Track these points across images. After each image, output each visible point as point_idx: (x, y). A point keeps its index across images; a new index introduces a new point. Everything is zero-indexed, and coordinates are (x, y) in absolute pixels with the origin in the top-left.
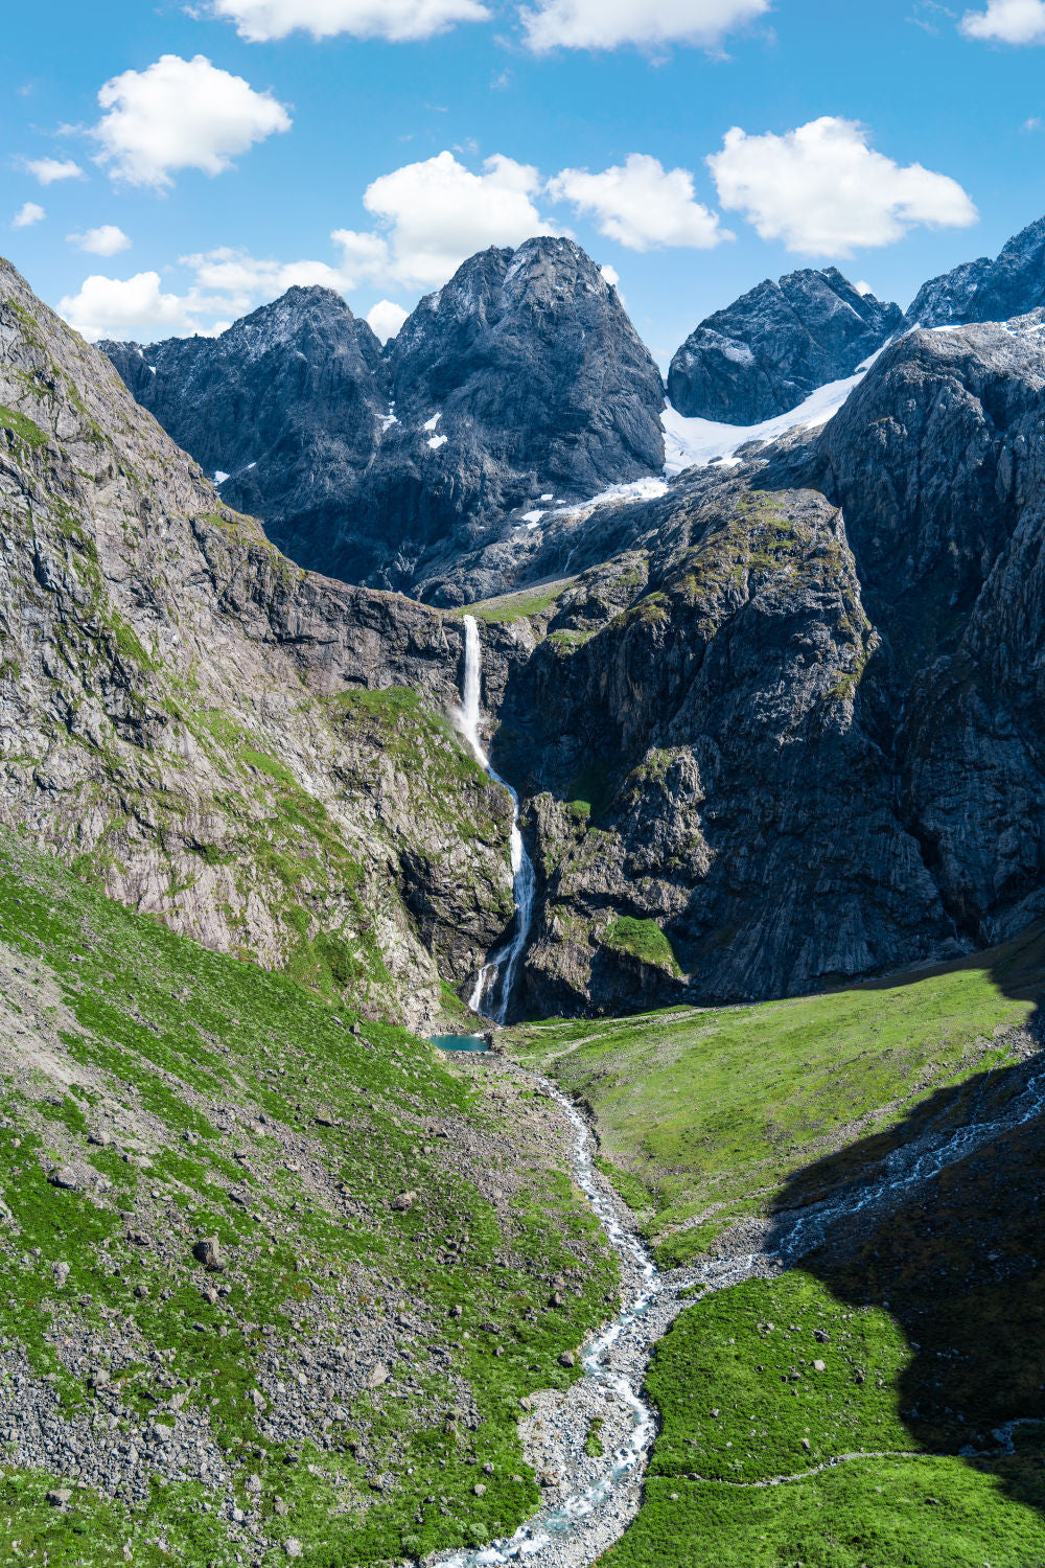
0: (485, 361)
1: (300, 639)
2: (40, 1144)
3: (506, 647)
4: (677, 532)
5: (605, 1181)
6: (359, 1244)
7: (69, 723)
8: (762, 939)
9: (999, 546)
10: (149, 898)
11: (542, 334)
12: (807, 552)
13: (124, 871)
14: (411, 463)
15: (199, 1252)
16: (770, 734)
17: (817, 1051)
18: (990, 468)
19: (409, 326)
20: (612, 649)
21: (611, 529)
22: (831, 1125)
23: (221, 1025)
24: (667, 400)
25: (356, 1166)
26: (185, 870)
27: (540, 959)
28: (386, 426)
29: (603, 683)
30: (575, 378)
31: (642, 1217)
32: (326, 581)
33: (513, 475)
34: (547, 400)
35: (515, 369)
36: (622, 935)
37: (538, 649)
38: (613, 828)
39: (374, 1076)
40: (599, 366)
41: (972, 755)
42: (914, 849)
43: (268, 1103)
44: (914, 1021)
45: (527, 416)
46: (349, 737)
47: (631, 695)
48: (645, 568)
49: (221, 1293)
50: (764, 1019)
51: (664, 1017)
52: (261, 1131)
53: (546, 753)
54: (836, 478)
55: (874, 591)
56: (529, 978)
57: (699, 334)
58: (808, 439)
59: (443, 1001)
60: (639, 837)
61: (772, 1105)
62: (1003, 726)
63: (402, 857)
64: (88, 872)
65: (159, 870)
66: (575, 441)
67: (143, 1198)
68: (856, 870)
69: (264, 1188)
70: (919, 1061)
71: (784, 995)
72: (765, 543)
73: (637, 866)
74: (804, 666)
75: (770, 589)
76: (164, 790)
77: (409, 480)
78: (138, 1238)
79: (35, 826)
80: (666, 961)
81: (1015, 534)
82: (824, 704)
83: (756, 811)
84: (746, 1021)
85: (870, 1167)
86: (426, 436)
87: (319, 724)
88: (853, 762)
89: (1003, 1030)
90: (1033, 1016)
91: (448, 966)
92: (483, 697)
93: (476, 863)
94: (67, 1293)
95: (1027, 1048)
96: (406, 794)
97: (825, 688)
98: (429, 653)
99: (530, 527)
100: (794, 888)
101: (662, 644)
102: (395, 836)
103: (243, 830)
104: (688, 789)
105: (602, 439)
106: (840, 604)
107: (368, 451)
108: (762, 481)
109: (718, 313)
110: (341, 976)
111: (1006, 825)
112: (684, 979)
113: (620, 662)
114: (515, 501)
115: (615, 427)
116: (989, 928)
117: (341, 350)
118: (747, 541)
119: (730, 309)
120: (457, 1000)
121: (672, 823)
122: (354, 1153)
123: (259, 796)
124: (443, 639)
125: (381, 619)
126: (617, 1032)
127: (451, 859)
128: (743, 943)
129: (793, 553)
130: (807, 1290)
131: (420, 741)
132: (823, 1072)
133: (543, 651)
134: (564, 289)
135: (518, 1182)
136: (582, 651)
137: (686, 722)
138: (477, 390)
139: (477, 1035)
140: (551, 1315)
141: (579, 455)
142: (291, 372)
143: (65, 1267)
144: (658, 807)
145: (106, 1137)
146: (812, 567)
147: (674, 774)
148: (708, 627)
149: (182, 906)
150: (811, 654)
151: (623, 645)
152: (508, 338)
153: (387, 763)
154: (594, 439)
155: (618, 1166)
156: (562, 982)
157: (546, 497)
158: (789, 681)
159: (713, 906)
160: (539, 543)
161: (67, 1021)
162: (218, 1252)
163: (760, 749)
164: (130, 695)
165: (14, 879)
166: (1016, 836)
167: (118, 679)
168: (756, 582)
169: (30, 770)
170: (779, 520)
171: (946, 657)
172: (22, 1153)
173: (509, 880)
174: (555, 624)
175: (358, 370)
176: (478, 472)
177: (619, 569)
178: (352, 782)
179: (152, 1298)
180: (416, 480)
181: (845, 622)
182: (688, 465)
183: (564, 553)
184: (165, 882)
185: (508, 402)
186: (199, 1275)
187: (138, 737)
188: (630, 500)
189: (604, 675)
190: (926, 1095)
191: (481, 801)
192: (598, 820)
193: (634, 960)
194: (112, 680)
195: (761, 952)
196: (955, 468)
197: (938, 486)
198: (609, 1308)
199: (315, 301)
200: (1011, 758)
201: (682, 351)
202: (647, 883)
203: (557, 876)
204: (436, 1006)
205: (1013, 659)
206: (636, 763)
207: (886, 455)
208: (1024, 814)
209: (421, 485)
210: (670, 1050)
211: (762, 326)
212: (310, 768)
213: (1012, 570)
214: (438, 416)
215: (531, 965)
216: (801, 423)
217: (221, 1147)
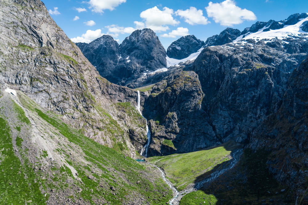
0: (137, 48)
1: (110, 94)
2: (85, 173)
3: (144, 96)
4: (171, 78)
5: (168, 180)
6: (133, 188)
7: (77, 108)
8: (188, 143)
9: (222, 81)
10: (91, 136)
11: (146, 44)
12: (193, 81)
13: (87, 132)
14: (124, 65)
15: (111, 188)
16: (188, 110)
17: (199, 159)
18: (220, 68)
19: (124, 42)
20: (162, 96)
21: (159, 76)
22: (202, 170)
23: (105, 156)
24: (167, 55)
25: (130, 177)
26: (96, 132)
27: (152, 147)
28: (120, 58)
29: (160, 102)
30: (152, 51)
31: (175, 184)
32: (115, 85)
33: (142, 67)
34: (147, 55)
35: (142, 49)
36: (165, 142)
37: (149, 96)
38: (163, 125)
39: (129, 165)
40: (156, 49)
41: (220, 113)
42: (211, 128)
43: (115, 168)
44: (213, 155)
45: (144, 57)
46: (119, 110)
47: (165, 104)
48: (166, 83)
49: (115, 194)
50: (189, 155)
51: (173, 155)
52: (115, 172)
53: (151, 113)
54: (196, 69)
55: (203, 87)
56: (150, 150)
57: (172, 45)
58: (191, 63)
59: (136, 154)
60: (168, 126)
61: (192, 167)
62: (224, 109)
63: (129, 130)
64: (81, 132)
65: (92, 132)
66: (152, 61)
67: (101, 181)
68: (202, 131)
69: (118, 180)
70: (214, 160)
71: (192, 151)
72: (186, 80)
73: (167, 131)
74: (193, 99)
75: (187, 87)
76: (92, 119)
77: (124, 67)
78: (102, 186)
79: (72, 125)
80: (173, 146)
81: (225, 79)
82: (196, 105)
83: (186, 122)
84: (187, 155)
85: (209, 176)
86: (127, 60)
87: (114, 108)
88: (202, 114)
89: (227, 155)
90: (231, 153)
91: (137, 148)
92: (141, 104)
93: (141, 131)
94: (93, 194)
95: (230, 158)
96: (129, 120)
97: (197, 102)
98: (132, 97)
99: (145, 75)
100: (193, 135)
101: (170, 95)
102: (128, 126)
103: (105, 125)
104: (175, 119)
105: (156, 61)
106: (198, 89)
107: (117, 62)
108: (184, 69)
109: (175, 41)
110: (122, 149)
111: (226, 124)
112: (176, 149)
113: (164, 98)
114: (142, 71)
115: (159, 59)
116: (223, 140)
117: (112, 46)
118: (183, 79)
119: (177, 41)
120: (138, 154)
121: (173, 124)
122: (129, 175)
123: (107, 120)
124: (134, 94)
125: (124, 91)
126: (166, 158)
127: (137, 130)
128: (185, 143)
129: (191, 81)
130: (201, 193)
131: (131, 111)
132: (200, 162)
133: (150, 96)
134: (149, 37)
135: (155, 180)
136: (157, 96)
137: (174, 108)
138: (135, 53)
139: (142, 159)
140: (163, 197)
141: (153, 64)
142: (103, 49)
143: (92, 190)
144: (170, 122)
145: (94, 172)
146: (194, 84)
147: (173, 116)
148: (178, 93)
149: (96, 137)
150: (194, 97)
151: (164, 96)
152: (140, 44)
153: (126, 115)
154: (155, 61)
155: (169, 177)
156: (156, 150)
157: (147, 71)
158: (191, 101)
159: (180, 138)
160: (146, 78)
161: (84, 155)
162: (114, 188)
163: (187, 112)
164: (86, 103)
165: (72, 133)
166: (227, 126)
167: (85, 101)
168: (185, 86)
169: (71, 115)
170: (188, 76)
171: (215, 98)
172: (83, 174)
173: (146, 134)
174: (152, 92)
175: (115, 49)
176: (136, 66)
177: (162, 83)
178: (121, 118)
179: (106, 194)
180: (125, 67)
181: (199, 92)
182: (171, 66)
183: (151, 80)
184: (93, 134)
185: (141, 55)
186: (112, 192)
187: (88, 110)
188: (161, 71)
189: (161, 100)
190: (216, 165)
191: (141, 121)
192: (161, 124)
193: (168, 146)
194: (84, 101)
195: (188, 145)
196: (215, 68)
197: (213, 71)
198: (172, 197)
199: (108, 37)
200: (226, 114)
201: (169, 47)
202: (169, 134)
203: (154, 133)
204: (135, 154)
205: (225, 98)
206: (166, 115)
207: (204, 66)
208: (228, 122)
209: (126, 68)
210: (175, 160)
211: (182, 44)
212: (114, 115)
213: (225, 85)
214: (129, 57)
215: (151, 148)
216: (189, 60)
217: (110, 174)
